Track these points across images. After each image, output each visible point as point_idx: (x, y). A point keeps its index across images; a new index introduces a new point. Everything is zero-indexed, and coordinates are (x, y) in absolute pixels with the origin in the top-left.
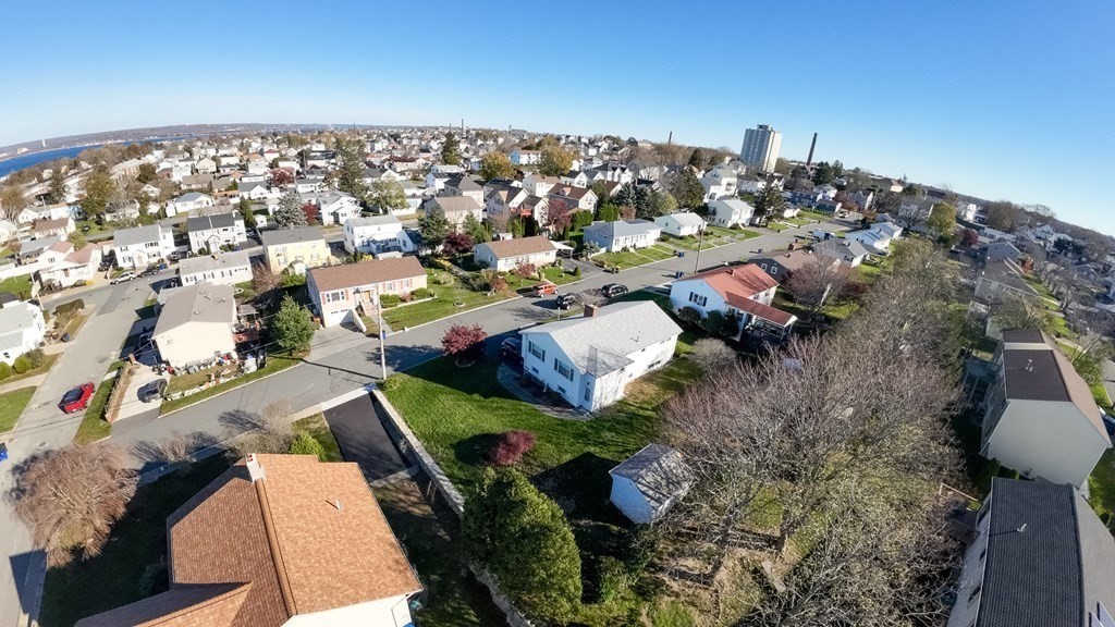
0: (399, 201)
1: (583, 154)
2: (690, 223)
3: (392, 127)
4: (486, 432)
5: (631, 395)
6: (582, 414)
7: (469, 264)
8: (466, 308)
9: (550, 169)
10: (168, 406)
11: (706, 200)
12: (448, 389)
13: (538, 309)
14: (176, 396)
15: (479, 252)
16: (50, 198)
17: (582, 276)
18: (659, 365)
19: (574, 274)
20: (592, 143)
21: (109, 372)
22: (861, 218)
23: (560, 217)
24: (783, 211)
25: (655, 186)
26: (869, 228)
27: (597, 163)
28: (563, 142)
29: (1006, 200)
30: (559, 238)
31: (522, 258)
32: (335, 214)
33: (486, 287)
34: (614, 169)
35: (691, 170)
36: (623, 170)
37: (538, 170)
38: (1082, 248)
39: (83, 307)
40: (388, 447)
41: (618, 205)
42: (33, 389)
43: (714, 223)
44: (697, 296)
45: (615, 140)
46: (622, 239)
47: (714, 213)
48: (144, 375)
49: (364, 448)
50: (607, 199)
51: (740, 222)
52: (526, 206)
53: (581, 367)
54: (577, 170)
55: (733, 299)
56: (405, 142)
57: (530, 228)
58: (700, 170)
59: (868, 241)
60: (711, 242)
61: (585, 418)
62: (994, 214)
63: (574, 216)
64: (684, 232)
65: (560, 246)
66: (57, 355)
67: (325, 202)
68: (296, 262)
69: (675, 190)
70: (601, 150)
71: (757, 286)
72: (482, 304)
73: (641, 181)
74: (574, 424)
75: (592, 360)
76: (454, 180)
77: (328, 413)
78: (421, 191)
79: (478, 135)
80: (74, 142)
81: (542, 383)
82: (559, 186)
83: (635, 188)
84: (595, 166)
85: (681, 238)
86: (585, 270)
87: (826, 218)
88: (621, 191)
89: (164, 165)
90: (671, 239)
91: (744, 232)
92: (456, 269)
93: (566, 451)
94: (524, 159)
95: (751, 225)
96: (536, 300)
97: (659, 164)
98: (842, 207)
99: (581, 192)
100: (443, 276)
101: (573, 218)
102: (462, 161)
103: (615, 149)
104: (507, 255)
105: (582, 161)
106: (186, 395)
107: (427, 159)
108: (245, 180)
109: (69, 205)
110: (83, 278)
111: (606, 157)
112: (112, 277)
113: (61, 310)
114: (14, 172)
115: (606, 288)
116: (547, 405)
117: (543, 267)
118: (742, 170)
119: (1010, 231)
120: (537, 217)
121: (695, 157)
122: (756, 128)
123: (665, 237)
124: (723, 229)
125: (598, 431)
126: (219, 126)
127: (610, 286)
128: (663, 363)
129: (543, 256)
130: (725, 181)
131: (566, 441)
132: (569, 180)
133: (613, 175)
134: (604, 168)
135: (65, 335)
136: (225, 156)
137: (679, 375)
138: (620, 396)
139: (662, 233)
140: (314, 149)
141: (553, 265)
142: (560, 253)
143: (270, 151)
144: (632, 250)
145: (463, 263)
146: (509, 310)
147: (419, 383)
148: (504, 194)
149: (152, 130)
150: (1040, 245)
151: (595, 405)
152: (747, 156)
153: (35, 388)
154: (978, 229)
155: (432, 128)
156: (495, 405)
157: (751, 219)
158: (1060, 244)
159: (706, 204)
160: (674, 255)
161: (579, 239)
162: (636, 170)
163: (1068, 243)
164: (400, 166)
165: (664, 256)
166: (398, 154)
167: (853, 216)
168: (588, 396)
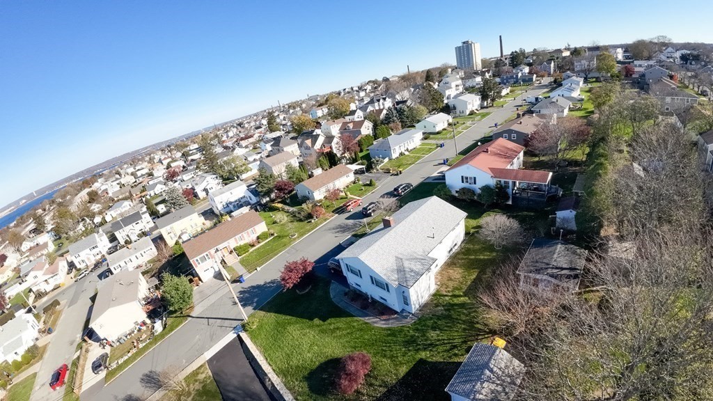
0: (243, 168)
1: (357, 97)
2: (440, 121)
3: (238, 119)
4: (330, 358)
5: (442, 285)
6: (406, 317)
7: (296, 200)
8: (298, 237)
9: (337, 114)
10: (110, 375)
11: (446, 101)
12: (294, 319)
13: (351, 222)
14: (114, 365)
15: (300, 190)
16: (37, 231)
17: (377, 184)
18: (456, 247)
19: (370, 185)
20: (360, 88)
21: (76, 352)
22: (552, 79)
23: (350, 146)
24: (499, 92)
25: (409, 103)
26: (561, 85)
27: (367, 100)
28: (342, 94)
29: (640, 39)
30: (353, 161)
31: (331, 186)
32: (206, 190)
33: (310, 216)
34: (378, 101)
35: (429, 85)
36: (384, 99)
37: (330, 118)
38: (698, 56)
39: (59, 304)
40: (257, 387)
41: (387, 124)
42: (35, 375)
43: (457, 115)
44: (467, 178)
45: (375, 82)
46: (397, 148)
47: (455, 108)
48: (95, 351)
49: (239, 392)
50: (379, 122)
51: (474, 109)
52: (326, 145)
53: (392, 280)
54: (355, 109)
55: (496, 172)
56: (246, 126)
57: (332, 160)
58: (435, 83)
59: (567, 94)
60: (460, 129)
61: (409, 321)
62: (636, 51)
63: (359, 141)
64: (438, 129)
65: (355, 167)
66: (46, 345)
67: (197, 184)
68: (182, 234)
69: (423, 102)
70: (368, 91)
71: (509, 156)
72: (309, 231)
73: (398, 103)
74: (401, 331)
75: (401, 270)
76: (277, 141)
77: (210, 361)
78: (259, 155)
79: (289, 107)
80: (53, 188)
81: (366, 294)
82: (345, 124)
83: (396, 109)
84: (365, 102)
85: (438, 133)
86: (378, 179)
87: (529, 87)
88: (387, 114)
89: (103, 188)
90: (431, 136)
91: (479, 114)
92: (287, 208)
93: (401, 363)
94: (320, 113)
95: (482, 108)
96: (347, 215)
97: (407, 88)
98: (537, 77)
99: (361, 123)
100: (279, 216)
101: (360, 144)
102: (281, 127)
103: (376, 88)
104: (318, 187)
105: (357, 102)
106: (120, 363)
107: (261, 133)
108: (151, 183)
109: (48, 232)
110: (57, 283)
111: (372, 95)
112: (75, 277)
113: (46, 310)
114: (18, 218)
115: (396, 189)
116: (375, 315)
117: (347, 187)
118: (462, 74)
119: (649, 58)
120: (335, 151)
121: (429, 76)
122: (461, 45)
123: (427, 136)
124: (464, 117)
125: (424, 333)
126: (136, 152)
127: (399, 187)
128: (459, 244)
129: (344, 178)
130: (453, 85)
131: (398, 350)
132: (351, 117)
133: (379, 105)
134: (372, 102)
135: (49, 329)
136: (139, 170)
137: (475, 252)
138: (433, 289)
139: (424, 133)
140: (192, 148)
141: (354, 183)
142: (356, 172)
143: (165, 159)
144: (407, 153)
145: (291, 201)
146: (330, 230)
147: (271, 317)
148: (309, 142)
149: (97, 166)
150: (671, 62)
151: (415, 306)
152: (461, 65)
153: (36, 373)
154: (629, 63)
155: (262, 112)
156: (332, 327)
157: (481, 105)
158: (684, 58)
159: (447, 104)
160: (437, 147)
161: (368, 157)
162: (393, 97)
163: (689, 55)
164: (244, 143)
165: (430, 150)
166: (242, 135)
167: (546, 80)
168: (406, 301)
